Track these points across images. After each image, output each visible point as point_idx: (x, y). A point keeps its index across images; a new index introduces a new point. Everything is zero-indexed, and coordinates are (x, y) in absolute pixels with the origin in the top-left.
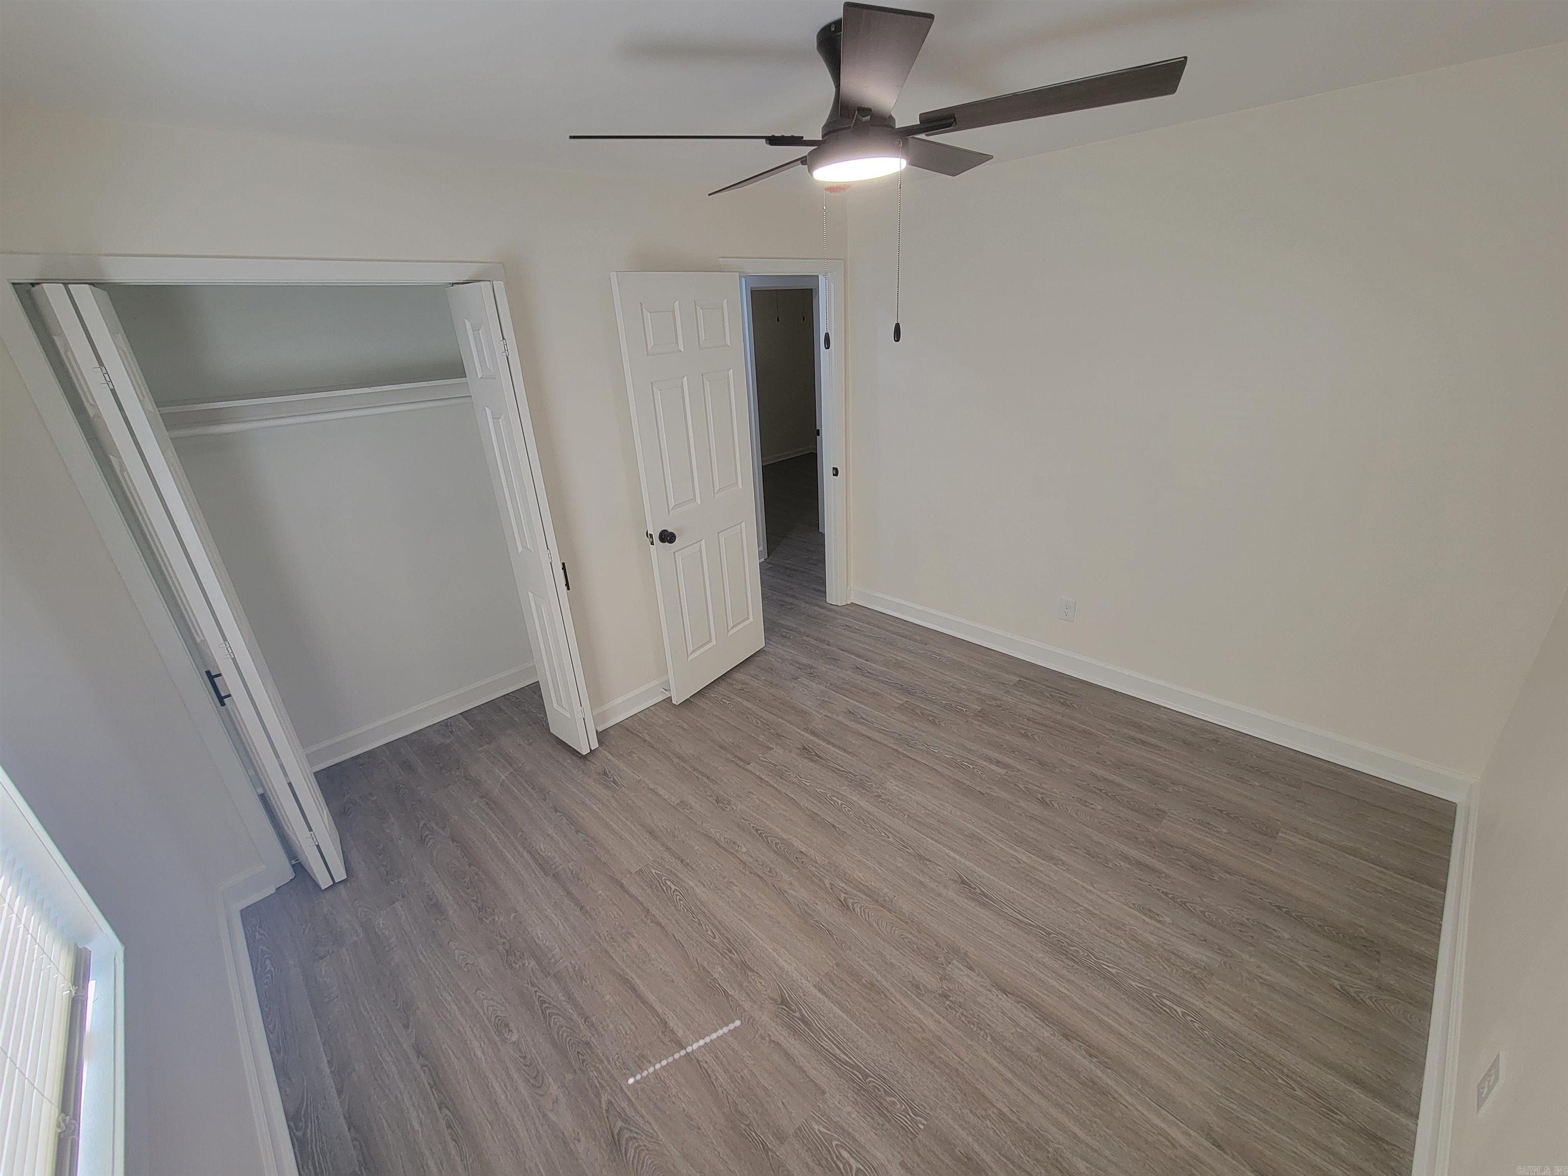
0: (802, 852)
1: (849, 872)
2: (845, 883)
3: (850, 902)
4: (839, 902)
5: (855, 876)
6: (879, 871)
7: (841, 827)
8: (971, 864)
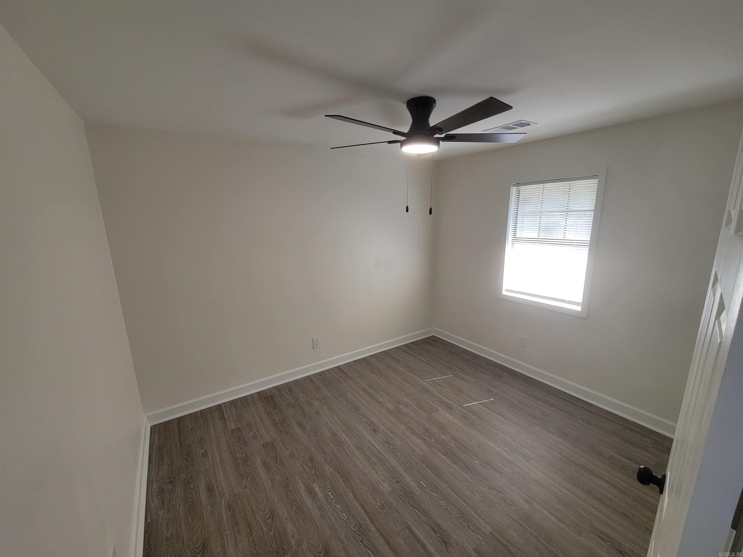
0: (445, 456)
1: (423, 443)
2: (425, 439)
3: (424, 432)
4: (428, 432)
5: (420, 441)
6: (409, 441)
7: (424, 466)
8: (368, 437)
